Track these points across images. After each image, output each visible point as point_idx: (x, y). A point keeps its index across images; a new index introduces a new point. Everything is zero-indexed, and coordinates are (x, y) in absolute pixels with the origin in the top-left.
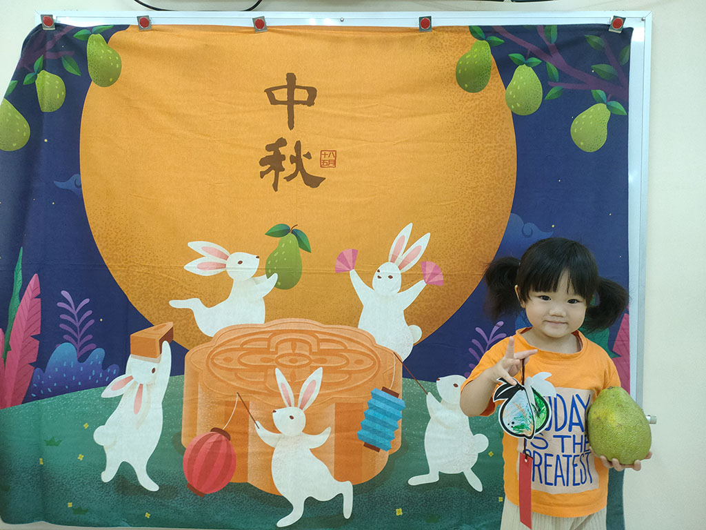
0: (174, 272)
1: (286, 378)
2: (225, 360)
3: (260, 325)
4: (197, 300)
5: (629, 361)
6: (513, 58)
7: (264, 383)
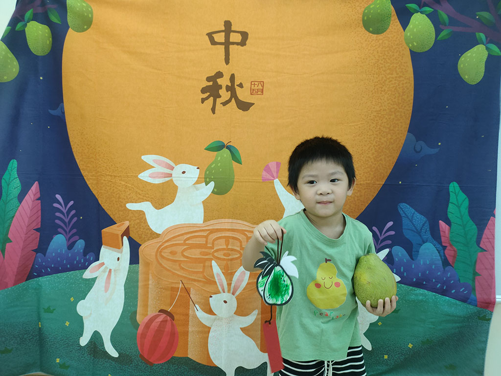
0: (130, 180)
1: (220, 268)
2: (171, 253)
3: (199, 224)
4: (149, 204)
5: (494, 255)
6: (410, 7)
7: (203, 272)
